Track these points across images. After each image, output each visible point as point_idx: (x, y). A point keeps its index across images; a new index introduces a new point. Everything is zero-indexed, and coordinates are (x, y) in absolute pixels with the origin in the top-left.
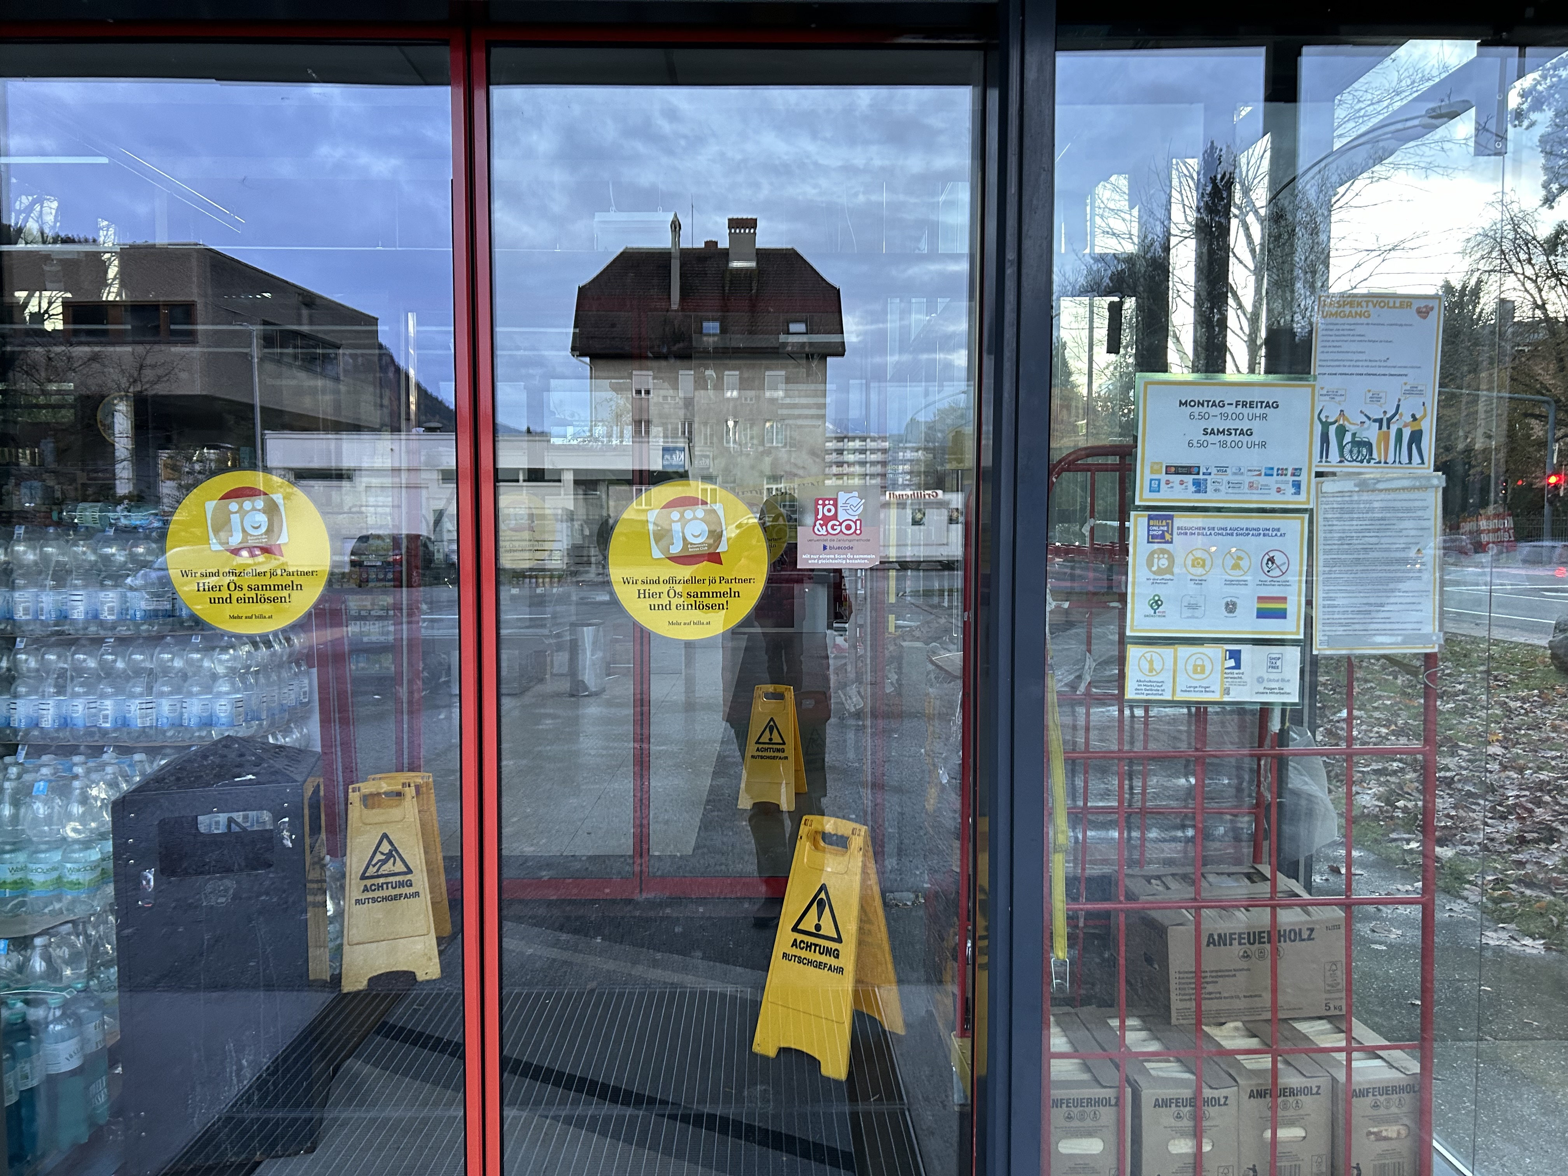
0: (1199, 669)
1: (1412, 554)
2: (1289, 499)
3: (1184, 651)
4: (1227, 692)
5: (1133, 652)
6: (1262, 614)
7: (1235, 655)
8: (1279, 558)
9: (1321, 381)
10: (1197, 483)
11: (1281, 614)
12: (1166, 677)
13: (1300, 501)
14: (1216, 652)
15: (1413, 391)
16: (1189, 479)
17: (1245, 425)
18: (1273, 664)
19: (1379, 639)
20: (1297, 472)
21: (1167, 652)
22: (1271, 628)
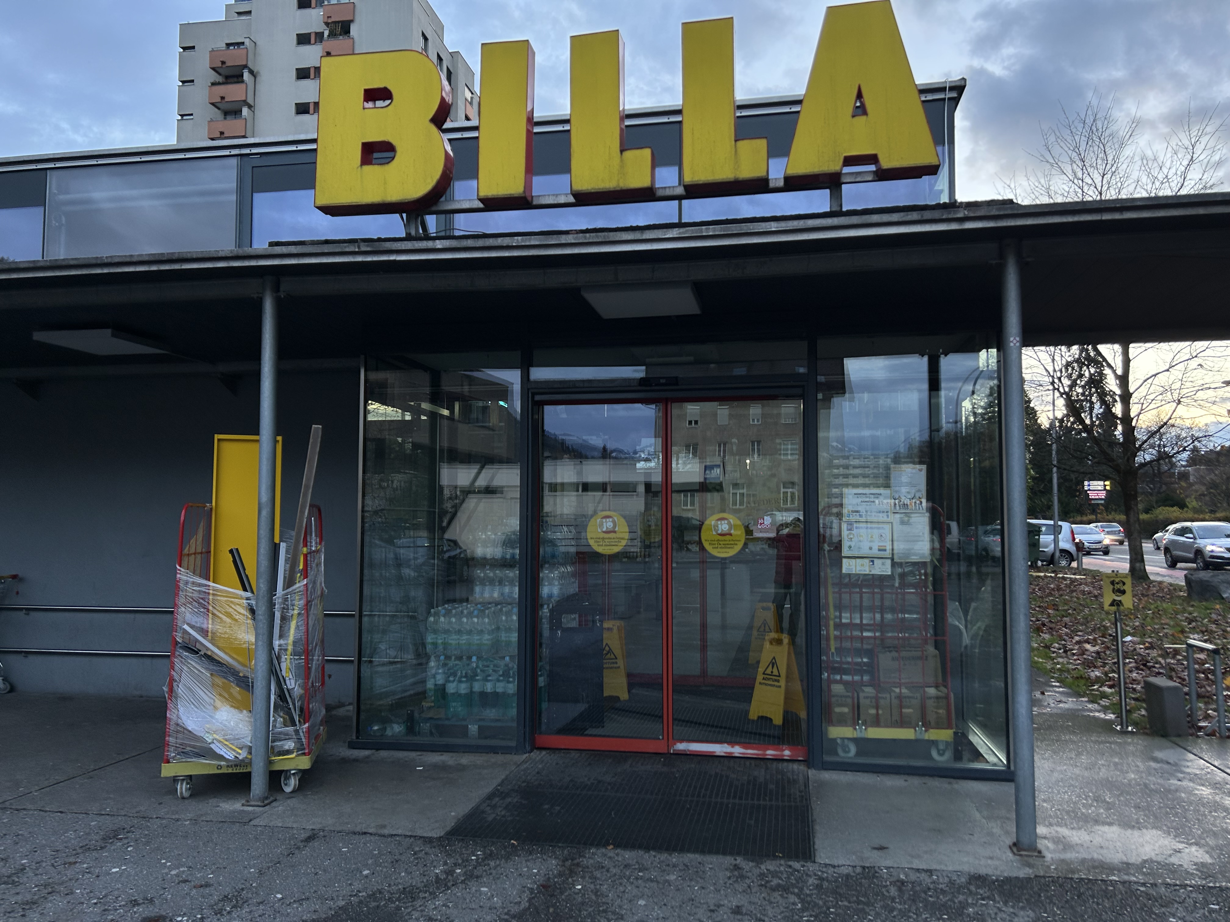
0: (862, 565)
1: (921, 534)
2: (885, 519)
3: (858, 560)
4: (870, 571)
5: (844, 560)
6: (879, 550)
7: (873, 561)
8: (884, 535)
9: (892, 489)
10: (860, 515)
11: (885, 550)
12: (854, 567)
13: (889, 520)
14: (866, 561)
15: (919, 491)
16: (858, 514)
17: (872, 500)
18: (883, 564)
19: (913, 557)
20: (887, 512)
21: (853, 560)
22: (882, 554)
